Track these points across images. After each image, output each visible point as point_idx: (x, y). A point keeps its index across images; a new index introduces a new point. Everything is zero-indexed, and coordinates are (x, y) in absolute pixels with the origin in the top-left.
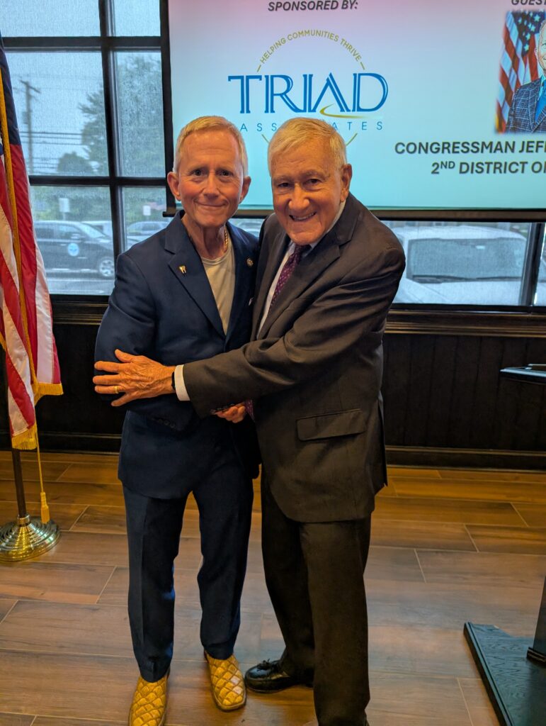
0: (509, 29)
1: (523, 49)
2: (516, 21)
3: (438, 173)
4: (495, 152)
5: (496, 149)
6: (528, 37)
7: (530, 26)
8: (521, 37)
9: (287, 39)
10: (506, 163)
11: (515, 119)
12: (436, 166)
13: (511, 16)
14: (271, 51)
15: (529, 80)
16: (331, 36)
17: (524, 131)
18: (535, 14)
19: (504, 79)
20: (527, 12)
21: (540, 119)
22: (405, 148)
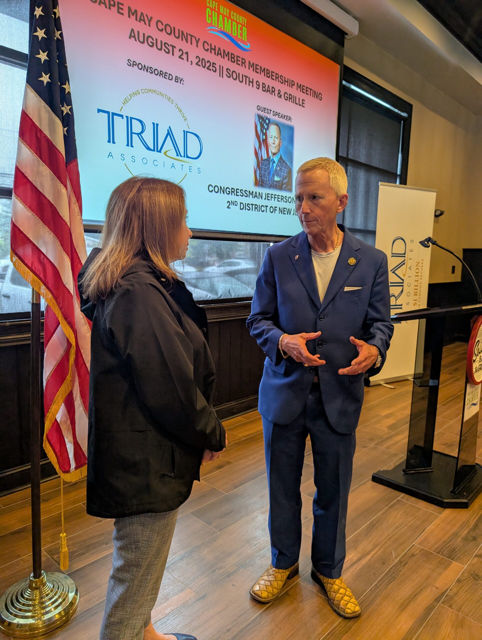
0: (257, 124)
1: (263, 138)
2: (259, 120)
3: (230, 208)
4: (254, 198)
5: (255, 196)
6: (264, 131)
7: (265, 125)
8: (262, 131)
9: (141, 92)
10: (259, 205)
11: (262, 179)
12: (229, 203)
13: (257, 116)
14: (130, 98)
15: (266, 158)
16: (169, 99)
17: (265, 187)
18: (267, 118)
19: (256, 154)
20: (263, 117)
21: (271, 181)
22: (213, 189)
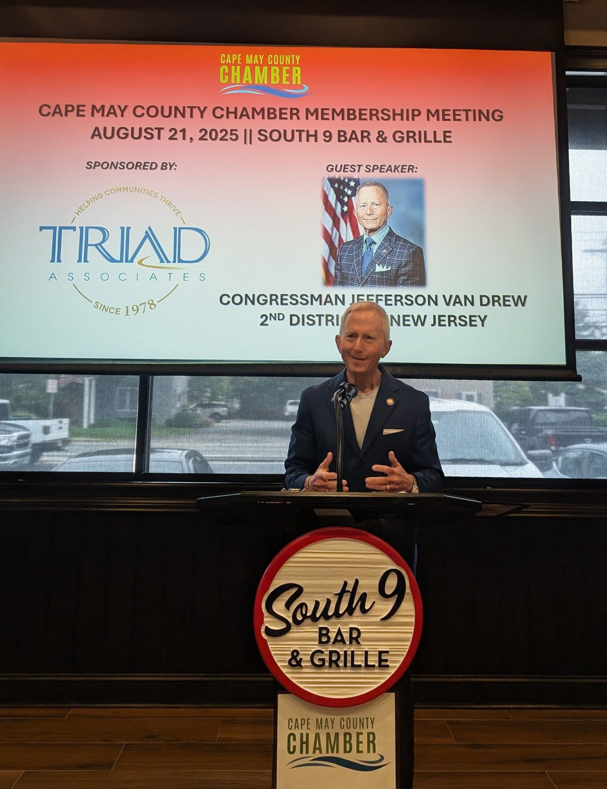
0: (327, 193)
1: (342, 210)
2: (332, 186)
3: (267, 325)
4: (325, 304)
6: (346, 199)
7: (346, 190)
8: (339, 199)
9: (104, 194)
11: (343, 274)
12: (264, 318)
13: (327, 181)
14: (86, 205)
15: (351, 238)
16: (150, 193)
17: (352, 285)
18: (350, 180)
19: (327, 237)
22: (230, 300)
